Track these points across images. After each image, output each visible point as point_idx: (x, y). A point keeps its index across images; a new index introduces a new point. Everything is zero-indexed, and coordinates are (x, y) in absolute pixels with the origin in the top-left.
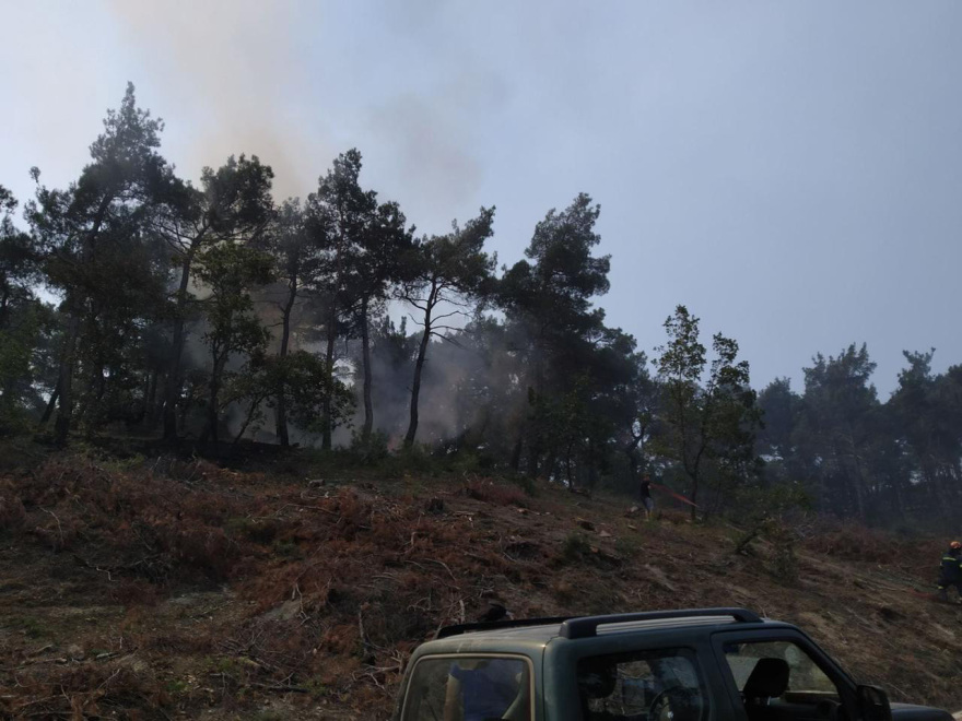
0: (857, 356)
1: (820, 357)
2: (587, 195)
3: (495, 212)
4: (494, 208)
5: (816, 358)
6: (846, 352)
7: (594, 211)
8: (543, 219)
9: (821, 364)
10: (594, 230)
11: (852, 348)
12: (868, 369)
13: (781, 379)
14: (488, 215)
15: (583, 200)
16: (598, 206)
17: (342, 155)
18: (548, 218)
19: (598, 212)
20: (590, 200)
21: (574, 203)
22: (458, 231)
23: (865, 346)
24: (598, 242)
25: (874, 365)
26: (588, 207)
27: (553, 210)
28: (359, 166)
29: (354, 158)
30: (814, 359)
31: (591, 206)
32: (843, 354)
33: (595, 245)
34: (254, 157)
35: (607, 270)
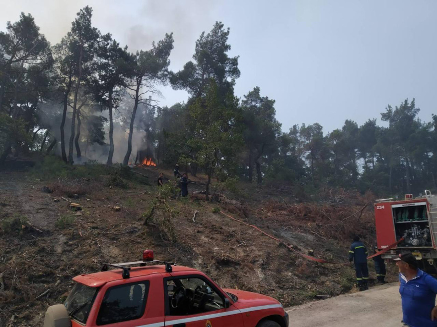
0: (409, 105)
1: (390, 107)
2: (221, 23)
3: (173, 35)
4: (172, 33)
5: (387, 107)
6: (404, 103)
7: (226, 31)
8: (199, 38)
9: (390, 111)
10: (228, 43)
11: (406, 101)
12: (416, 112)
13: (372, 120)
14: (169, 37)
15: (219, 26)
16: (229, 29)
17: (81, 10)
18: (201, 37)
19: (228, 32)
20: (222, 26)
21: (214, 27)
22: (155, 48)
23: (414, 100)
24: (230, 49)
25: (419, 110)
26: (222, 29)
27: (203, 33)
28: (90, 15)
29: (88, 11)
30: (386, 108)
31: (225, 29)
32: (402, 105)
33: (229, 50)
34: (29, 14)
35: (237, 64)
